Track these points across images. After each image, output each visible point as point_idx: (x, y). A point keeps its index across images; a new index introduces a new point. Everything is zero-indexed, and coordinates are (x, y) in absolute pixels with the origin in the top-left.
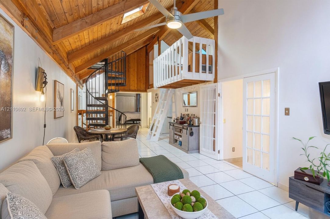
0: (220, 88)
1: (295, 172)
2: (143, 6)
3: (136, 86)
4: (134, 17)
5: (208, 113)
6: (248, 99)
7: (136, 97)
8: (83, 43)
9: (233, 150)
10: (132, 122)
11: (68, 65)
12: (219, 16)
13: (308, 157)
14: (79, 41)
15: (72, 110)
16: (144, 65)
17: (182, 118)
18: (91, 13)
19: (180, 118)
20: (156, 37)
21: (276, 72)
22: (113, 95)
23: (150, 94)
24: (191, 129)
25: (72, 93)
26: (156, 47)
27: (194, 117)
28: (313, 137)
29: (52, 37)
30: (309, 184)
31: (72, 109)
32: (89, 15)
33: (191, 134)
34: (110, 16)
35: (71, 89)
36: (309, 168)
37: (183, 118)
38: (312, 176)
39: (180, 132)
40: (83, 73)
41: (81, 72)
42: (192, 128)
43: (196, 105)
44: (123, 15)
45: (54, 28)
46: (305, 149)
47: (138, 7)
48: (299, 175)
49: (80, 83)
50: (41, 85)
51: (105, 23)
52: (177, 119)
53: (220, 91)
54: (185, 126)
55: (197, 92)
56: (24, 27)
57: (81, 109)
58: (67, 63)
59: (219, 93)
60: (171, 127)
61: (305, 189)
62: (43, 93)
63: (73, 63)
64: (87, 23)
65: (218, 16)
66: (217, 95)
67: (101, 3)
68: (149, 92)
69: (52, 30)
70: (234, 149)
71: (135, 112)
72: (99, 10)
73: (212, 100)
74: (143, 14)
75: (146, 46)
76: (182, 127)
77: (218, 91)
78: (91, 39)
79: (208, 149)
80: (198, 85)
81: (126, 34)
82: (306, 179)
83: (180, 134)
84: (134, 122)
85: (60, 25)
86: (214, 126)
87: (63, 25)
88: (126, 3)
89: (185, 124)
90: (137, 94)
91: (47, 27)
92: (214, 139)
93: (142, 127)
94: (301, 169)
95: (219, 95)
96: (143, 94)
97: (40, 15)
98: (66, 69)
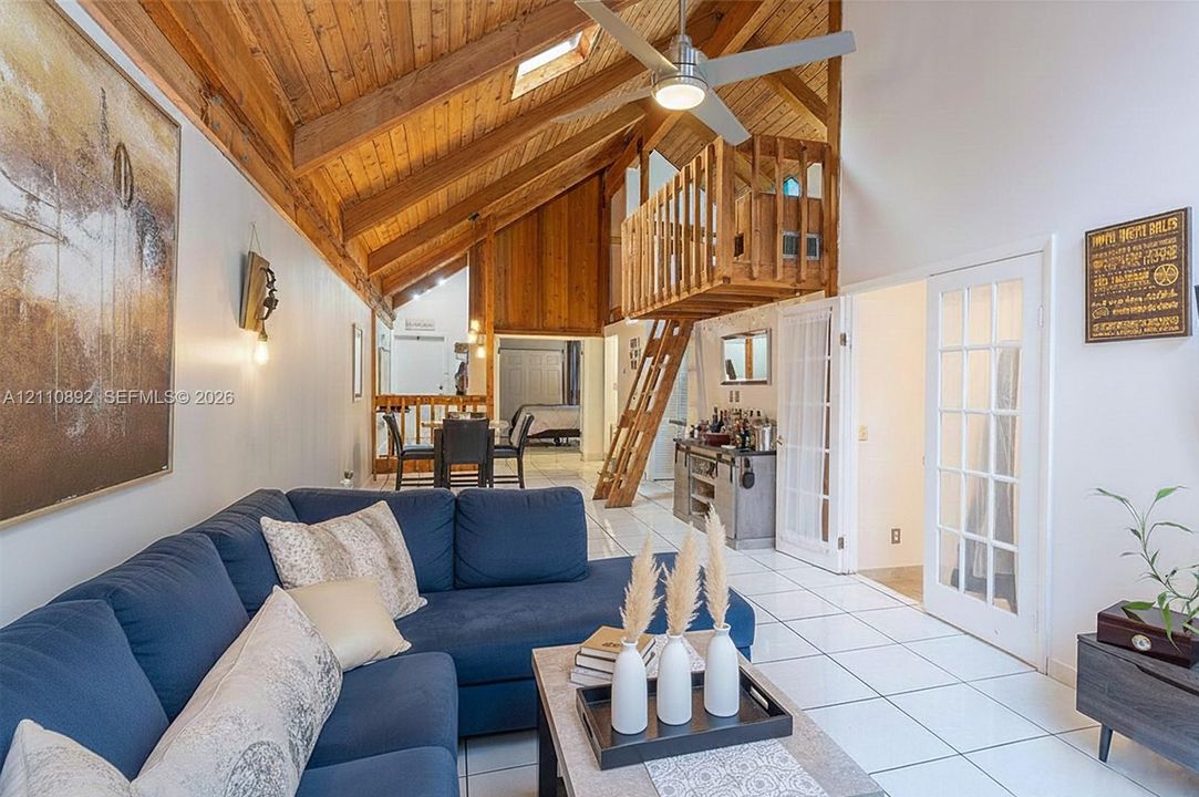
0: (848, 316)
1: (1101, 616)
2: (580, 34)
3: (565, 314)
4: (551, 74)
5: (805, 404)
6: (942, 352)
7: (566, 351)
8: (389, 169)
9: (893, 538)
10: (552, 440)
11: (343, 246)
12: (843, 57)
13: (1151, 563)
14: (377, 164)
15: (358, 396)
16: (591, 241)
17: (718, 426)
18: (411, 67)
19: (710, 423)
20: (633, 144)
21: (1044, 252)
22: (488, 346)
23: (612, 343)
24: (747, 464)
25: (358, 340)
26: (633, 174)
27: (758, 422)
28: (1172, 490)
29: (292, 154)
30: (1149, 663)
31: (357, 391)
32: (405, 73)
33: (747, 480)
34: (471, 74)
35: (354, 326)
36: (1156, 605)
37: (721, 424)
38: (1162, 633)
39: (710, 473)
40: (393, 272)
41: (384, 269)
42: (750, 458)
43: (765, 379)
44: (517, 68)
45: (299, 122)
46: (1140, 532)
47: (565, 37)
48: (1116, 628)
49: (384, 307)
50: (259, 311)
51: (456, 100)
52: (699, 429)
53: (848, 324)
54: (727, 452)
55: (769, 333)
56: (207, 125)
57: (387, 394)
58: (341, 239)
59: (843, 332)
60: (682, 454)
61: (1134, 680)
62: (264, 335)
63: (360, 236)
64: (397, 100)
65: (840, 57)
66: (836, 339)
67: (441, 32)
68: (609, 335)
69: (291, 131)
70: (896, 533)
71: (564, 404)
72: (436, 57)
73: (820, 359)
74: (581, 60)
75: (601, 173)
76: (715, 456)
77: (840, 327)
78: (415, 155)
79: (806, 534)
80: (772, 304)
81: (531, 133)
82: (1142, 642)
83: (707, 480)
84: (557, 439)
85: (315, 114)
86: (827, 451)
87: (325, 111)
88: (522, 27)
89: (728, 444)
90: (569, 342)
91: (276, 119)
92: (826, 497)
93: (586, 457)
94: (1125, 607)
95: (844, 339)
96: (588, 344)
97: (252, 83)
98: (339, 259)
